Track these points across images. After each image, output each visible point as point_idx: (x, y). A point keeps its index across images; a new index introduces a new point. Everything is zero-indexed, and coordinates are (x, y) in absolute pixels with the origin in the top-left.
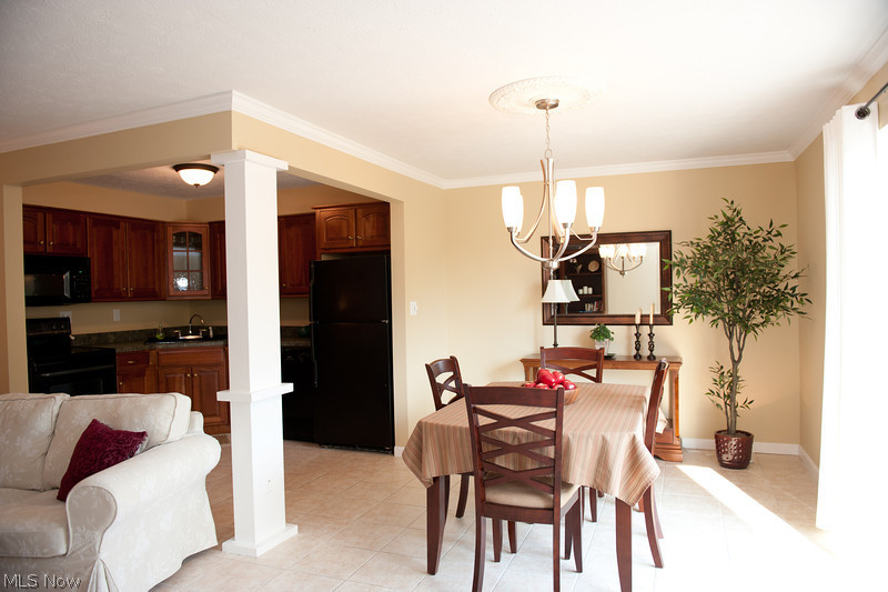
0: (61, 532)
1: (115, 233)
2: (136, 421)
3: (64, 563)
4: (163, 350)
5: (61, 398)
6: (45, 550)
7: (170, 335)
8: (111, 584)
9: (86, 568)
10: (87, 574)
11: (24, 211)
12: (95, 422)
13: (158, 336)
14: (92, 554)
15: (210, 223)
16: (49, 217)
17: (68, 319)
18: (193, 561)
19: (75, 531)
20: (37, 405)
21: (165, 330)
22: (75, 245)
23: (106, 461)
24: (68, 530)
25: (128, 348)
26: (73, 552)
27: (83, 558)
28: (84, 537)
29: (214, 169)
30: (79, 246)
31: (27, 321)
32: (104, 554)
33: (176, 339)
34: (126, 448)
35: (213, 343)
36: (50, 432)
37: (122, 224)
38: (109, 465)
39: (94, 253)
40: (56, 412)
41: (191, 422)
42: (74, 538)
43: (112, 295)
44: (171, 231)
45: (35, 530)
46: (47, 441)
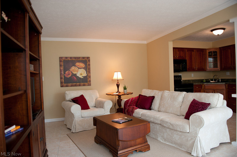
0: (188, 126)
1: (193, 53)
2: (207, 100)
3: (188, 134)
4: (206, 85)
5: (184, 93)
6: (184, 130)
7: (208, 81)
8: (201, 144)
9: (194, 137)
10: (194, 139)
11: (173, 49)
12: (194, 99)
13: (204, 81)
14: (196, 134)
15: (220, 48)
16: (177, 50)
17: (181, 76)
18: (222, 145)
19: (192, 127)
20: (179, 94)
21: (206, 80)
22: (183, 57)
23: (199, 110)
24: (190, 126)
25: (197, 84)
26: (191, 132)
27: (193, 135)
28: (194, 129)
29: (224, 29)
30: (184, 57)
31: (174, 76)
32: (199, 135)
33: (209, 82)
34: (204, 107)
35: (221, 83)
36: (182, 101)
37: (194, 50)
38: (200, 111)
39: (187, 58)
40: (183, 96)
41: (223, 103)
42: (191, 128)
43: (192, 70)
44: (208, 51)
45: (181, 124)
46: (181, 104)
